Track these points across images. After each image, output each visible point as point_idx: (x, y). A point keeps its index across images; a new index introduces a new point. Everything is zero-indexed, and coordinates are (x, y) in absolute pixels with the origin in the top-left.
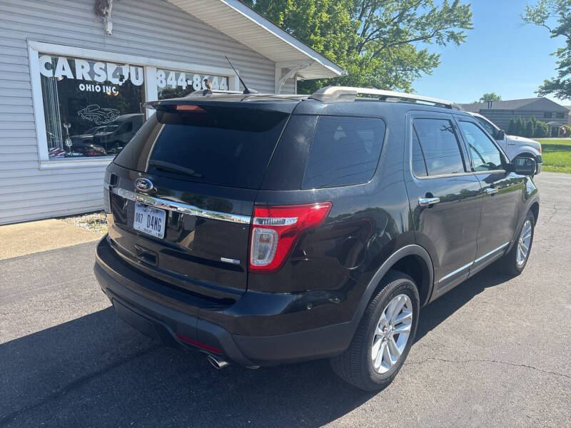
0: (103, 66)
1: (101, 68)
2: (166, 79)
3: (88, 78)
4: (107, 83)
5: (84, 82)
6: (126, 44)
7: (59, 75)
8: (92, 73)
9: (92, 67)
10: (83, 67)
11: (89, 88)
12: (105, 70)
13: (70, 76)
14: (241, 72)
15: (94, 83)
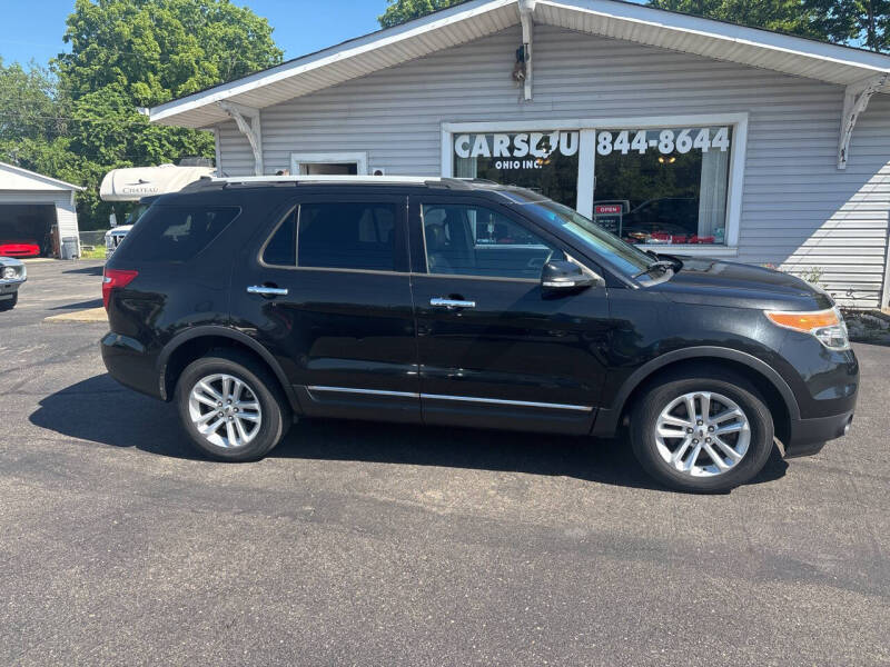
0: (525, 137)
1: (523, 141)
2: (612, 143)
3: (506, 154)
4: (529, 157)
5: (502, 159)
6: (549, 108)
7: (475, 154)
8: (511, 148)
9: (512, 139)
10: (502, 142)
11: (506, 165)
12: (528, 142)
13: (487, 154)
14: (751, 114)
15: (513, 159)
